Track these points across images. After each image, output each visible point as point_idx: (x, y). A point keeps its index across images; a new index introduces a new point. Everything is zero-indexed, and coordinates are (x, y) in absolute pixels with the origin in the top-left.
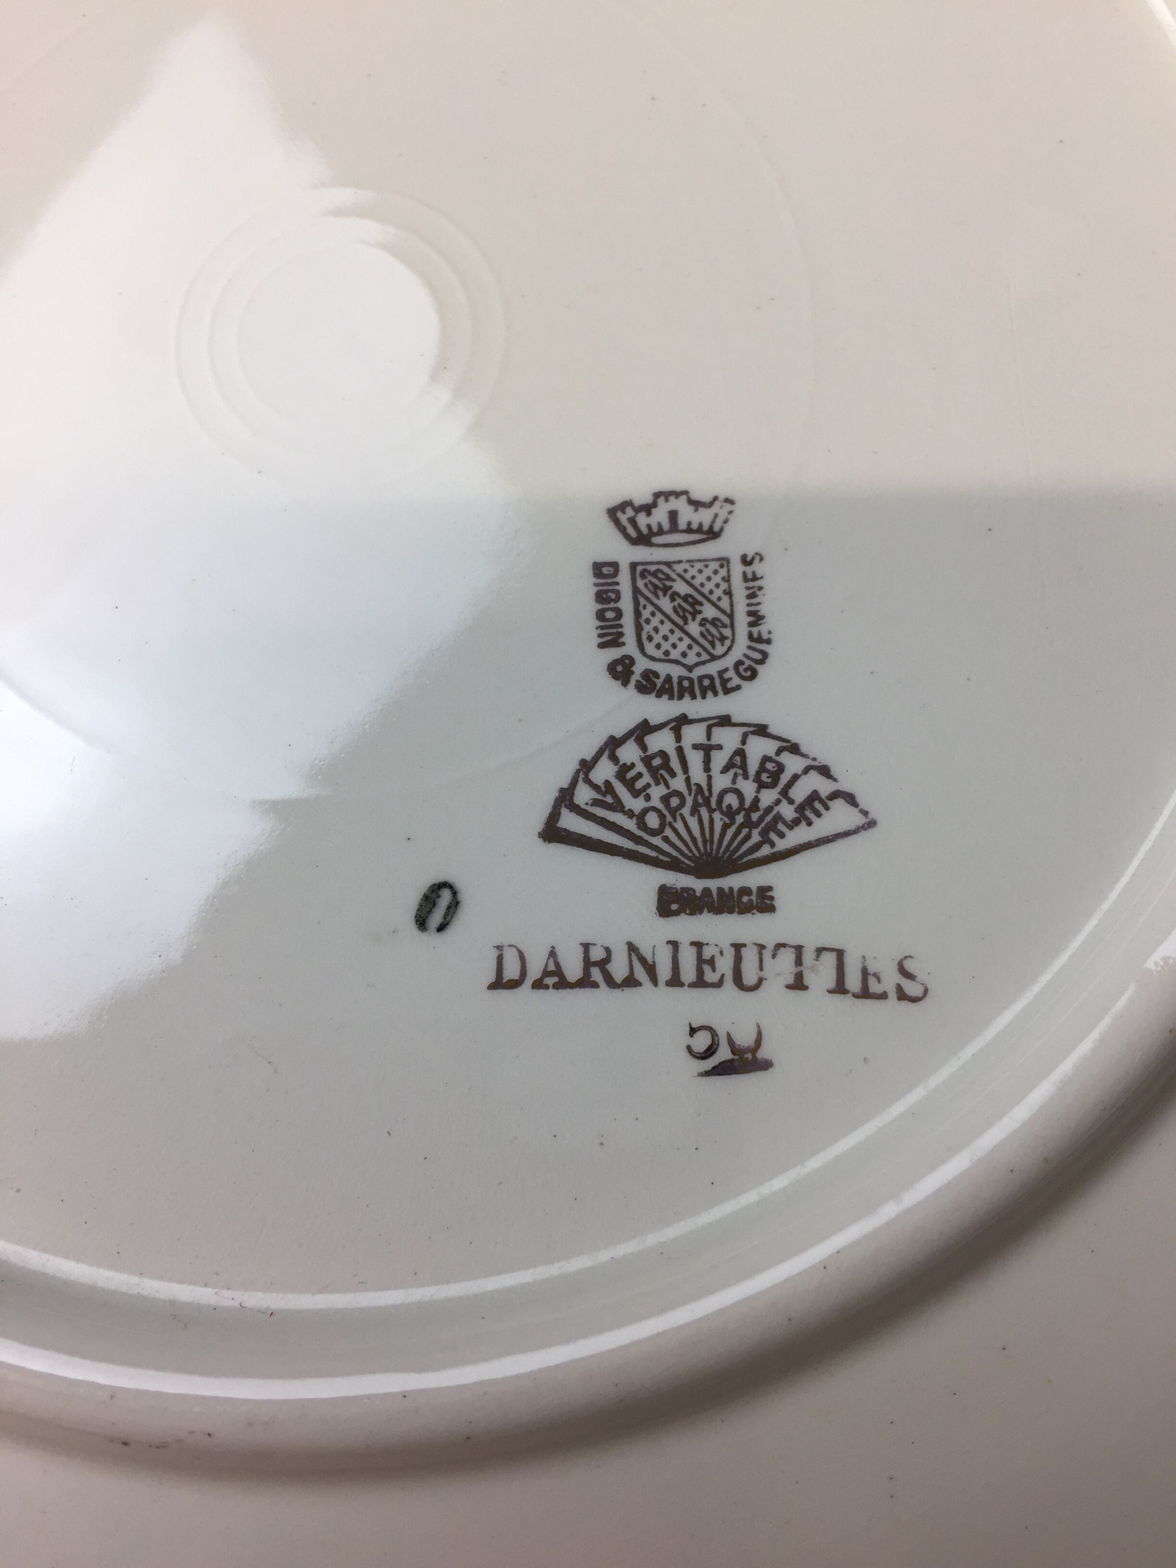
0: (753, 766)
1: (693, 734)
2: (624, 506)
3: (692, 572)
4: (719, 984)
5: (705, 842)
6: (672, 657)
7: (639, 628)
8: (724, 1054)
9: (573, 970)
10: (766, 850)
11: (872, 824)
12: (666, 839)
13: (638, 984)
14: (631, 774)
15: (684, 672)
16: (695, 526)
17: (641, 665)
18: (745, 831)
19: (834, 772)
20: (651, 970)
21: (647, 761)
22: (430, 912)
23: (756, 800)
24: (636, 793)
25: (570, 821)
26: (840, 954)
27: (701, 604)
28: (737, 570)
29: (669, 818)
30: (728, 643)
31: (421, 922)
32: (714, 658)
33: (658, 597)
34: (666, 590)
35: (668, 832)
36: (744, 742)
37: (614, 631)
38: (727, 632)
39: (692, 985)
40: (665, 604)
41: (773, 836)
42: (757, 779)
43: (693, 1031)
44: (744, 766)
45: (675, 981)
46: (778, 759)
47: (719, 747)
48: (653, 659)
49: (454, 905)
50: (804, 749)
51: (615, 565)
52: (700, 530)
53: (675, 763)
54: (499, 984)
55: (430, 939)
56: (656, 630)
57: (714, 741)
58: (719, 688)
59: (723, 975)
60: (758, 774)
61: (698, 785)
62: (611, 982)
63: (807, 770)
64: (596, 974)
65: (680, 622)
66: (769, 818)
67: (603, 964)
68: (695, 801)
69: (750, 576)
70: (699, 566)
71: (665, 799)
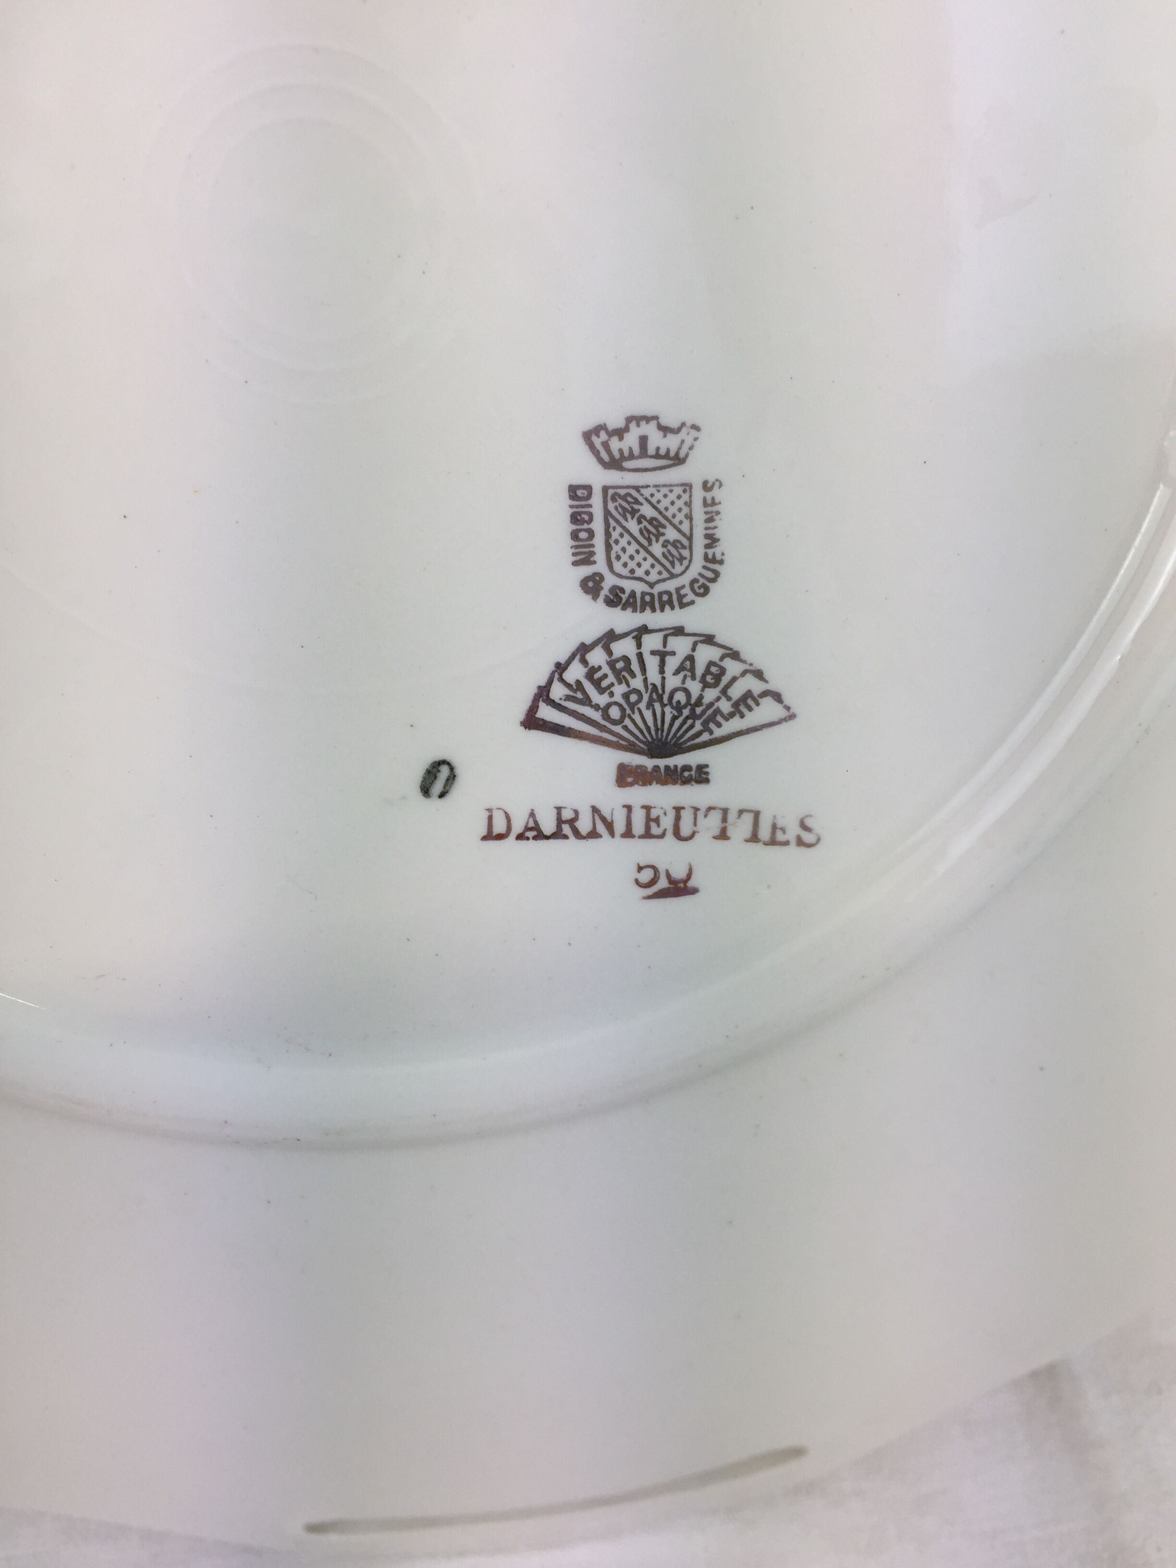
0: (700, 670)
1: (652, 642)
2: (598, 429)
3: (658, 496)
4: (662, 836)
5: (657, 730)
6: (636, 575)
7: (608, 548)
8: (663, 883)
9: (548, 827)
10: (705, 737)
11: (792, 717)
12: (625, 728)
13: (598, 836)
14: (597, 676)
15: (647, 589)
16: (662, 452)
17: (610, 581)
18: (690, 722)
19: (766, 675)
20: (609, 826)
21: (612, 664)
22: (432, 783)
23: (701, 697)
24: (602, 691)
25: (546, 712)
26: (757, 815)
27: (664, 527)
28: (698, 495)
29: (628, 711)
30: (686, 563)
31: (426, 791)
32: (673, 576)
33: (627, 520)
34: (633, 512)
35: (627, 722)
36: (694, 650)
37: (587, 550)
38: (686, 553)
39: (641, 837)
40: (633, 526)
41: (712, 726)
42: (703, 680)
43: (640, 869)
44: (692, 670)
45: (628, 834)
46: (723, 664)
47: (673, 653)
48: (620, 576)
49: (452, 778)
50: (743, 656)
51: (589, 488)
52: (667, 456)
53: (635, 666)
54: (490, 836)
55: (434, 804)
56: (624, 550)
57: (669, 648)
58: (676, 603)
59: (665, 830)
60: (704, 676)
61: (654, 685)
62: (577, 834)
63: (744, 673)
64: (566, 829)
65: (645, 543)
66: (710, 711)
67: (572, 822)
68: (651, 697)
69: (709, 501)
70: (664, 490)
71: (626, 696)
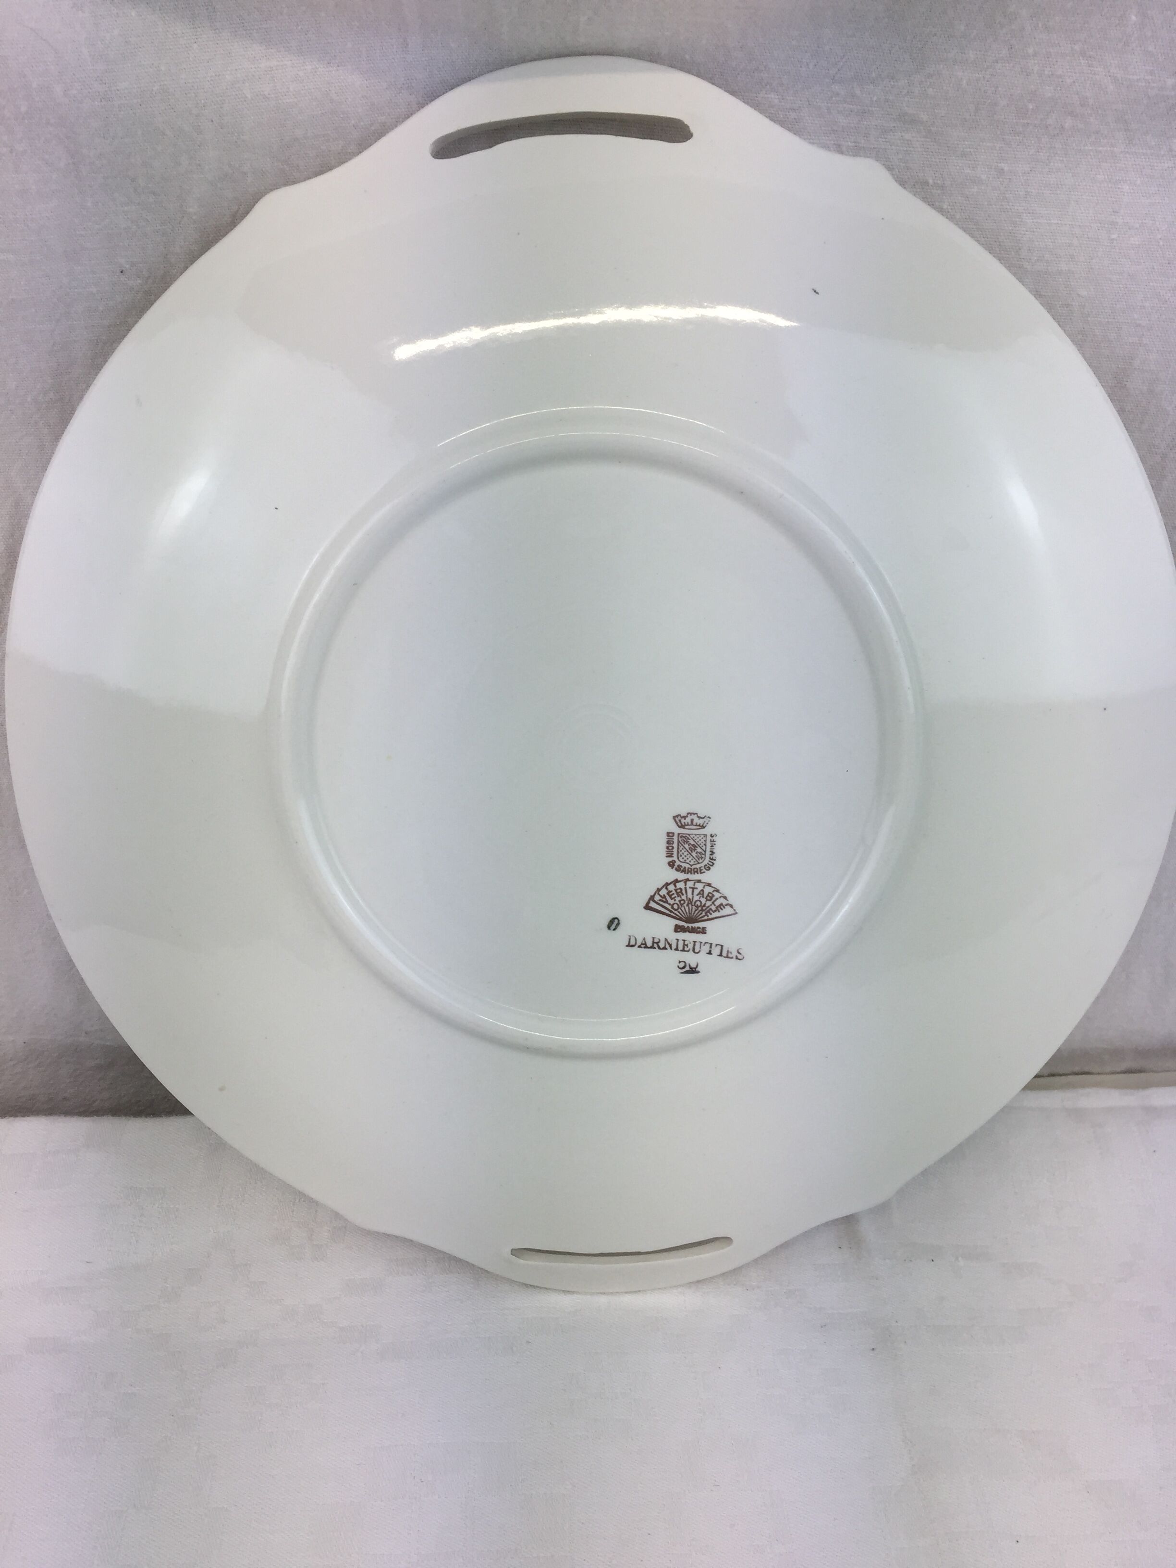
0: (705, 895)
1: (690, 884)
2: (677, 816)
3: (696, 837)
4: (688, 951)
5: (689, 914)
6: (687, 862)
7: (678, 852)
8: (687, 968)
9: (649, 944)
10: (706, 918)
11: (736, 913)
12: (679, 912)
13: (666, 949)
14: (671, 894)
15: (689, 866)
16: (698, 824)
17: (678, 863)
18: (701, 912)
19: (728, 899)
20: (670, 946)
21: (676, 890)
22: (612, 925)
23: (705, 904)
24: (672, 899)
25: (652, 905)
26: (722, 946)
27: (697, 847)
28: (709, 838)
29: (680, 906)
30: (703, 859)
31: (609, 928)
32: (699, 863)
33: (685, 844)
34: (687, 842)
35: (679, 910)
36: (704, 888)
37: (670, 852)
38: (703, 856)
39: (681, 951)
40: (687, 846)
41: (708, 914)
42: (706, 898)
43: (680, 962)
44: (703, 894)
45: (677, 949)
46: (713, 893)
47: (697, 888)
48: (681, 862)
49: (618, 924)
50: (720, 891)
51: (673, 833)
52: (699, 826)
53: (684, 892)
54: (629, 945)
55: (611, 932)
56: (683, 853)
57: (696, 887)
58: (699, 872)
59: (690, 949)
60: (707, 897)
61: (690, 898)
62: (659, 948)
63: (720, 897)
64: (655, 945)
65: (690, 852)
66: (708, 909)
67: (657, 943)
68: (688, 902)
69: (712, 840)
70: (698, 836)
71: (680, 901)
